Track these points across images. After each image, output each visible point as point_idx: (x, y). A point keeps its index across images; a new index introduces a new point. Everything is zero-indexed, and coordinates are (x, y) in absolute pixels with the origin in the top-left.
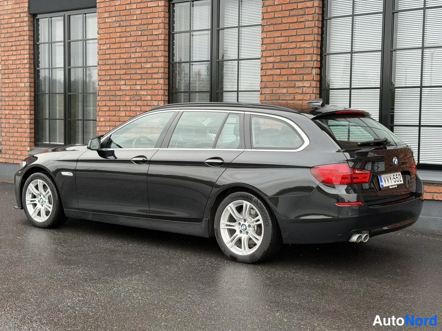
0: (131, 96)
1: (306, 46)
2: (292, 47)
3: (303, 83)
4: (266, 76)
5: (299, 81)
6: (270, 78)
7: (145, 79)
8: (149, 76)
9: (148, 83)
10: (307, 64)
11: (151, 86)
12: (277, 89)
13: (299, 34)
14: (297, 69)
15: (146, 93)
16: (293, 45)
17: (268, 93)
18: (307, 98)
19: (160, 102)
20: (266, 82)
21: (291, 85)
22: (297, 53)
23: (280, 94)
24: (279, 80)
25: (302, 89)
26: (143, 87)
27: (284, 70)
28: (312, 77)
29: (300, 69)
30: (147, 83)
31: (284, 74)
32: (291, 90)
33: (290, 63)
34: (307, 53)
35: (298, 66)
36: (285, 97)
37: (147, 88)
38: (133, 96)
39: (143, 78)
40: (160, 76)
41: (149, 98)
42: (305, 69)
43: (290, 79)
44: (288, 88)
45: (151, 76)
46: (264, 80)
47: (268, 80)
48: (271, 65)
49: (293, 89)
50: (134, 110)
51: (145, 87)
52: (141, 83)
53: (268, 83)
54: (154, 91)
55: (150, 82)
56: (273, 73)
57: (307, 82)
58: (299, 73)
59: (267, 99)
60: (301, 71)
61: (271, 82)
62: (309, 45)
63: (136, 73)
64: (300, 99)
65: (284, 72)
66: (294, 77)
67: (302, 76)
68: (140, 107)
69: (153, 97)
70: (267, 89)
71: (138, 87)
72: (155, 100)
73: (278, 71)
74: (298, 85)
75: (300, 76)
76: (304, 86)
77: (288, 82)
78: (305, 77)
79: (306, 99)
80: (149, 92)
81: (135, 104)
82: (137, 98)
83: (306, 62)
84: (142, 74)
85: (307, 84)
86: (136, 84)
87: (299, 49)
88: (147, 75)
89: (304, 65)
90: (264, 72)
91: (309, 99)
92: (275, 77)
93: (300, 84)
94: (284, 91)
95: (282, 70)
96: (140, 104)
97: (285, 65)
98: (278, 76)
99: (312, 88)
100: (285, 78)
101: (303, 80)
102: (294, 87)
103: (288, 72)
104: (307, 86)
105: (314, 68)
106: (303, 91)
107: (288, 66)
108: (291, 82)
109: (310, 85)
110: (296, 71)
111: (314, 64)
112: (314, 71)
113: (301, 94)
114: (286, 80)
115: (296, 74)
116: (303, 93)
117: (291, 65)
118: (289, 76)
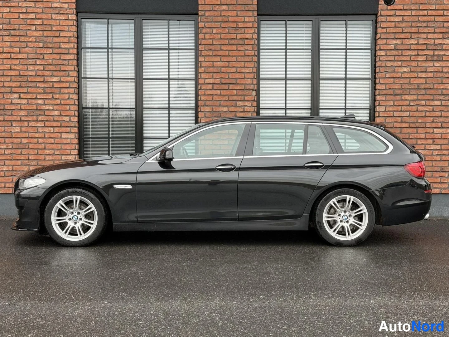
0: (30, 111)
1: (246, 71)
2: (232, 72)
3: (244, 103)
4: (204, 96)
5: (241, 101)
6: (210, 97)
7: (50, 93)
8: (57, 91)
9: (55, 98)
10: (248, 87)
11: (59, 101)
12: (217, 107)
13: (239, 60)
14: (238, 91)
15: (51, 108)
16: (234, 70)
17: (208, 111)
19: (72, 118)
20: (205, 101)
21: (232, 105)
22: (237, 77)
23: (220, 112)
24: (219, 100)
25: (243, 108)
26: (46, 102)
27: (225, 91)
28: (253, 98)
29: (241, 91)
30: (53, 97)
31: (224, 94)
32: (232, 109)
33: (231, 85)
34: (248, 77)
35: (239, 88)
36: (226, 114)
37: (53, 103)
38: (33, 110)
39: (46, 92)
40: (72, 90)
41: (56, 113)
42: (245, 91)
43: (230, 99)
44: (228, 107)
45: (59, 90)
46: (203, 99)
47: (207, 99)
48: (210, 86)
49: (234, 107)
50: (34, 125)
51: (50, 102)
52: (44, 97)
53: (207, 101)
54: (64, 106)
55: (56, 96)
56: (212, 93)
57: (248, 102)
58: (240, 94)
59: (206, 116)
60: (241, 93)
61: (211, 101)
62: (250, 71)
63: (36, 87)
65: (224, 92)
66: (235, 98)
67: (243, 96)
68: (43, 123)
69: (62, 112)
70: (207, 107)
71: (40, 102)
72: (65, 116)
73: (218, 92)
74: (239, 104)
75: (241, 96)
76: (245, 105)
77: (229, 101)
78: (246, 98)
80: (55, 107)
81: (36, 119)
82: (38, 113)
83: (246, 85)
84: (44, 88)
85: (247, 104)
86: (36, 98)
87: (240, 74)
88: (52, 89)
89: (245, 87)
90: (203, 92)
92: (215, 97)
93: (241, 104)
94: (225, 109)
95: (222, 91)
96: (43, 120)
97: (226, 87)
98: (218, 96)
99: (253, 107)
100: (226, 98)
101: (244, 100)
102: (236, 106)
103: (229, 93)
104: (248, 105)
105: (254, 90)
106: (244, 110)
107: (229, 88)
108: (231, 101)
109: (252, 105)
110: (237, 92)
111: (254, 87)
112: (254, 93)
113: (242, 112)
114: (227, 99)
115: (236, 95)
116: (244, 112)
117: (231, 86)
118: (230, 96)
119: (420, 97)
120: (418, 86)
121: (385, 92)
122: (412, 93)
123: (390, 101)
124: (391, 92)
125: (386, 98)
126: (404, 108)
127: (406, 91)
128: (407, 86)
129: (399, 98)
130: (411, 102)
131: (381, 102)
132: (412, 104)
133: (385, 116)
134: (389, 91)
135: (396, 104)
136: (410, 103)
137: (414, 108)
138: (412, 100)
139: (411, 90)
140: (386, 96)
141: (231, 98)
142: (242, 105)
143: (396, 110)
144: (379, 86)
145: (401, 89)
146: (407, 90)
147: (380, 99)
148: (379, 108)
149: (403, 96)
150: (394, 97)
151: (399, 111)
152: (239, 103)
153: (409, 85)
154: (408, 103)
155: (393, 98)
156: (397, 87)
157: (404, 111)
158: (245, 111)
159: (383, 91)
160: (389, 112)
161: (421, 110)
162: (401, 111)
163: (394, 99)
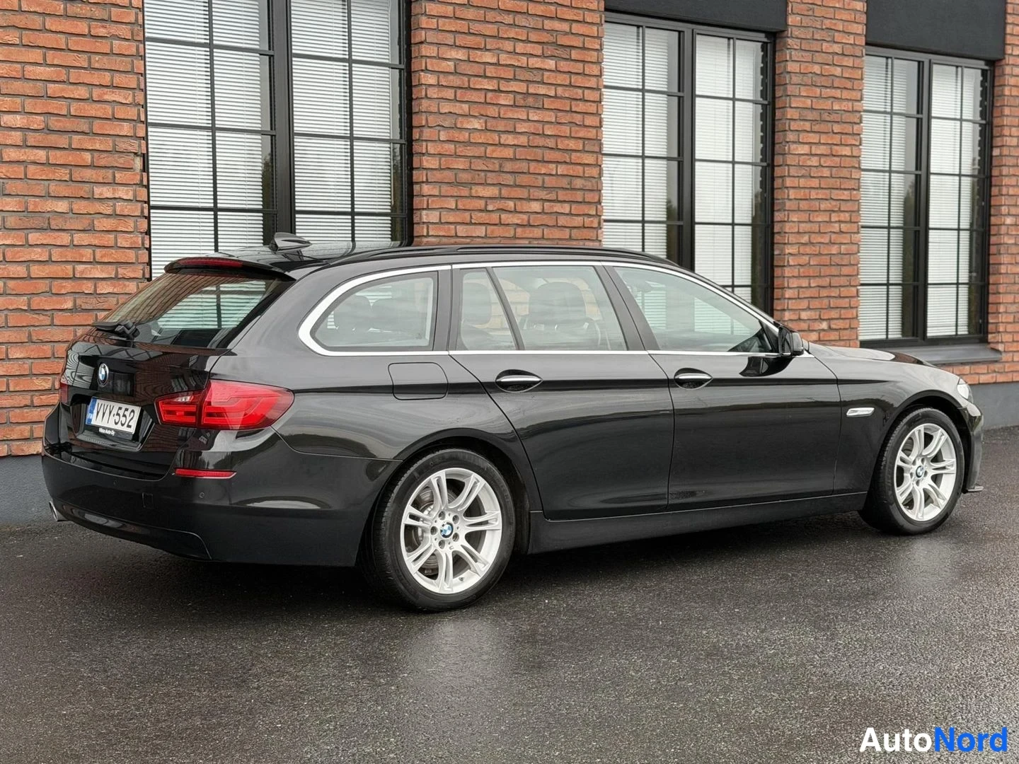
1: (117, 100)
2: (78, 97)
3: (114, 190)
5: (104, 183)
6: (16, 169)
10: (122, 145)
12: (38, 200)
13: (97, 66)
14: (96, 154)
16: (82, 92)
17: (11, 209)
18: (127, 228)
21: (82, 194)
22: (93, 113)
23: (49, 215)
24: (43, 178)
25: (111, 203)
27: (59, 153)
28: (139, 177)
29: (105, 155)
31: (59, 163)
32: (80, 206)
33: (76, 137)
34: (122, 117)
35: (97, 147)
36: (65, 222)
42: (116, 156)
43: (76, 176)
44: (71, 200)
47: (8, 175)
48: (16, 137)
49: (84, 203)
53: (9, 182)
56: (23, 158)
57: (126, 188)
58: (102, 163)
60: (104, 160)
61: (19, 182)
62: (126, 99)
64: (109, 228)
66: (89, 174)
67: (110, 171)
70: (8, 199)
73: (40, 155)
74: (101, 194)
75: (104, 171)
76: (117, 196)
77: (72, 184)
78: (119, 176)
79: (124, 229)
83: (117, 139)
85: (123, 193)
87: (99, 105)
89: (115, 145)
91: (132, 230)
92: (31, 168)
93: (106, 192)
94: (62, 206)
95: (51, 153)
97: (62, 141)
98: (40, 167)
99: (139, 204)
100: (63, 173)
101: (114, 183)
102: (90, 198)
103: (70, 158)
104: (125, 197)
105: (138, 156)
106: (115, 211)
107: (70, 144)
108: (80, 185)
109: (135, 196)
110: (93, 158)
111: (140, 146)
112: (138, 163)
113: (109, 216)
114: (67, 178)
115: (92, 166)
116: (115, 215)
117: (77, 140)
118: (73, 169)
119: (505, 192)
120: (501, 166)
121: (438, 176)
122: (489, 181)
123: (449, 199)
124: (449, 176)
125: (440, 191)
126: (478, 217)
127: (479, 175)
128: (479, 165)
129: (465, 192)
130: (489, 201)
131: (433, 201)
132: (490, 208)
133: (441, 234)
134: (447, 173)
135: (460, 206)
136: (486, 205)
137: (494, 217)
138: (490, 198)
139: (489, 174)
140: (440, 187)
141: (78, 174)
142: (109, 195)
143: (459, 220)
144: (427, 161)
145: (470, 169)
146: (480, 173)
147: (428, 194)
148: (427, 215)
149: (473, 187)
150: (456, 189)
151: (467, 224)
152: (100, 191)
153: (485, 162)
154: (481, 204)
155: (455, 192)
156: (460, 164)
157: (475, 224)
158: (118, 213)
159: (435, 172)
160: (446, 226)
161: (507, 223)
162: (471, 224)
163: (455, 194)
